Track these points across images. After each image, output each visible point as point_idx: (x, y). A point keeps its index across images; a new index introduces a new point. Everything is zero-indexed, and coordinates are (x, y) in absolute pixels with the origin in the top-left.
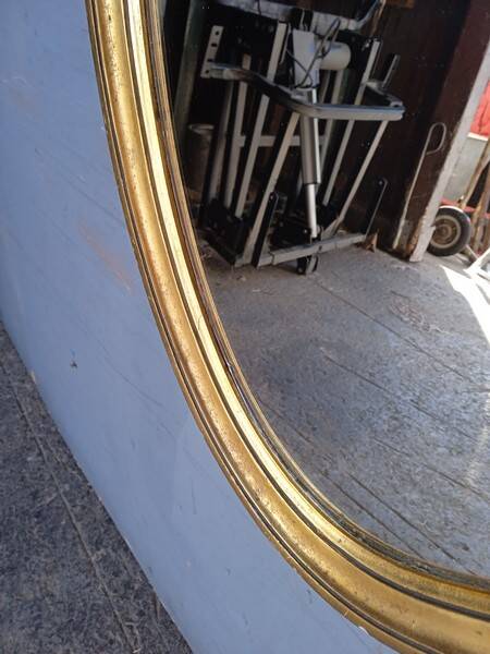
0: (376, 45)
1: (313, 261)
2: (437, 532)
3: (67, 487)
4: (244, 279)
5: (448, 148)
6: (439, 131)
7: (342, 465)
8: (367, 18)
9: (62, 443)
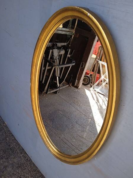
0: (70, 50)
1: (58, 91)
3: (15, 144)
5: (85, 67)
6: (83, 64)
7: (63, 136)
8: (68, 42)
9: (13, 135)
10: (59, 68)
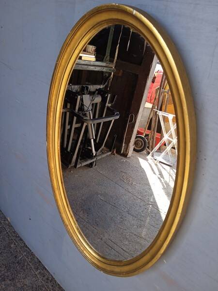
0: (109, 95)
1: (95, 163)
2: (133, 253)
3: (25, 253)
4: (72, 172)
5: (135, 122)
6: (132, 117)
7: (106, 236)
8: (106, 84)
9: (21, 240)
10: (94, 125)
